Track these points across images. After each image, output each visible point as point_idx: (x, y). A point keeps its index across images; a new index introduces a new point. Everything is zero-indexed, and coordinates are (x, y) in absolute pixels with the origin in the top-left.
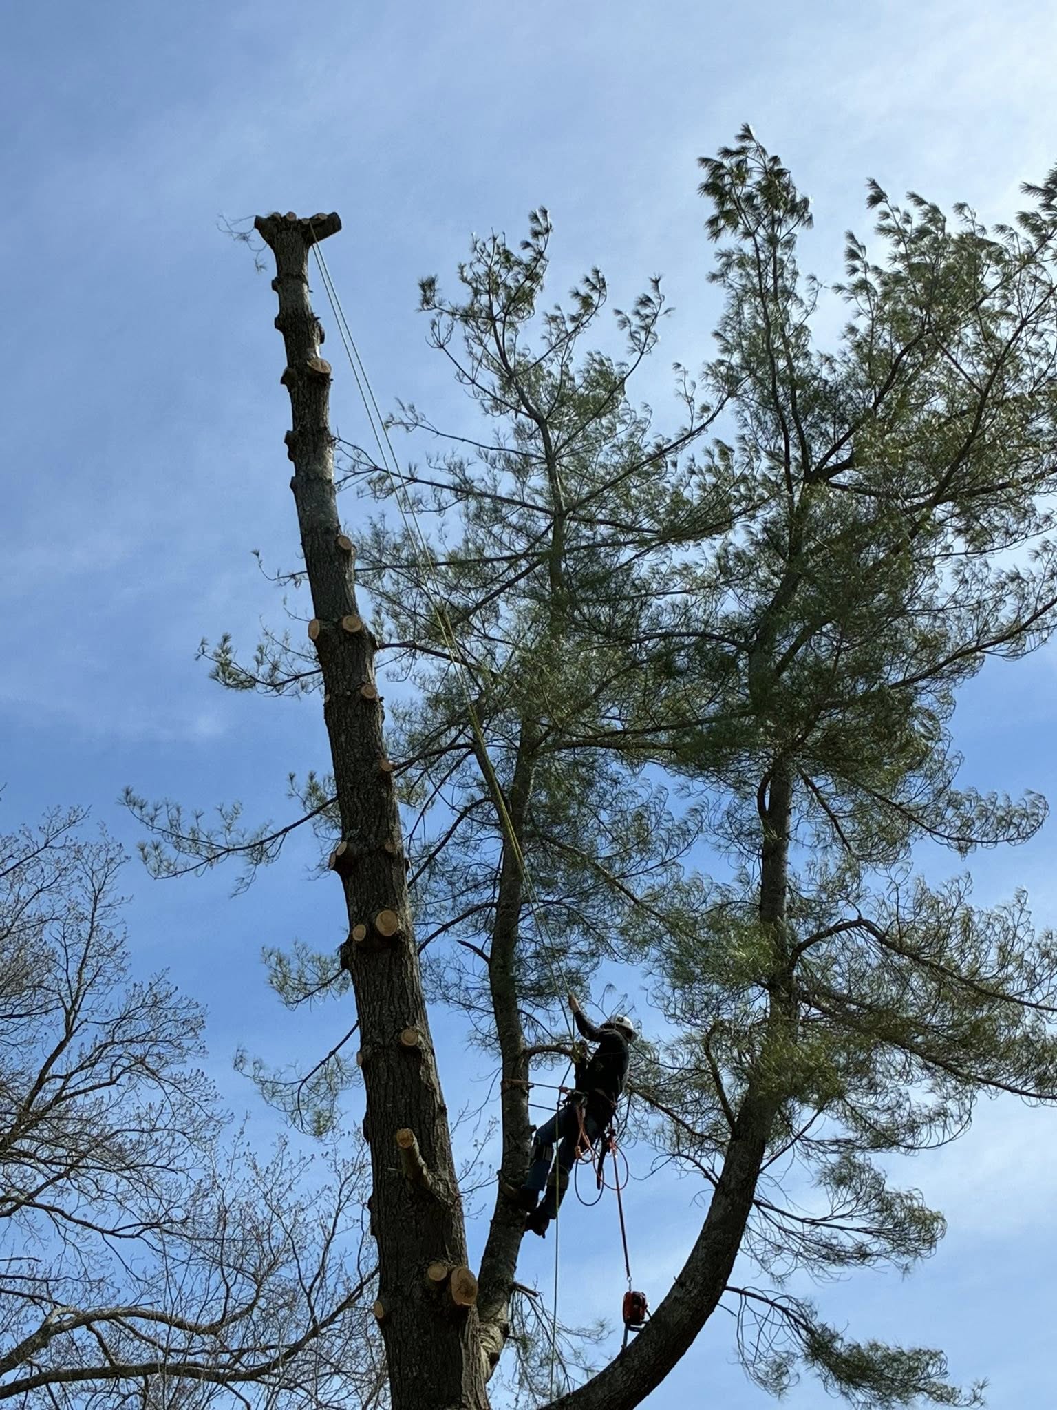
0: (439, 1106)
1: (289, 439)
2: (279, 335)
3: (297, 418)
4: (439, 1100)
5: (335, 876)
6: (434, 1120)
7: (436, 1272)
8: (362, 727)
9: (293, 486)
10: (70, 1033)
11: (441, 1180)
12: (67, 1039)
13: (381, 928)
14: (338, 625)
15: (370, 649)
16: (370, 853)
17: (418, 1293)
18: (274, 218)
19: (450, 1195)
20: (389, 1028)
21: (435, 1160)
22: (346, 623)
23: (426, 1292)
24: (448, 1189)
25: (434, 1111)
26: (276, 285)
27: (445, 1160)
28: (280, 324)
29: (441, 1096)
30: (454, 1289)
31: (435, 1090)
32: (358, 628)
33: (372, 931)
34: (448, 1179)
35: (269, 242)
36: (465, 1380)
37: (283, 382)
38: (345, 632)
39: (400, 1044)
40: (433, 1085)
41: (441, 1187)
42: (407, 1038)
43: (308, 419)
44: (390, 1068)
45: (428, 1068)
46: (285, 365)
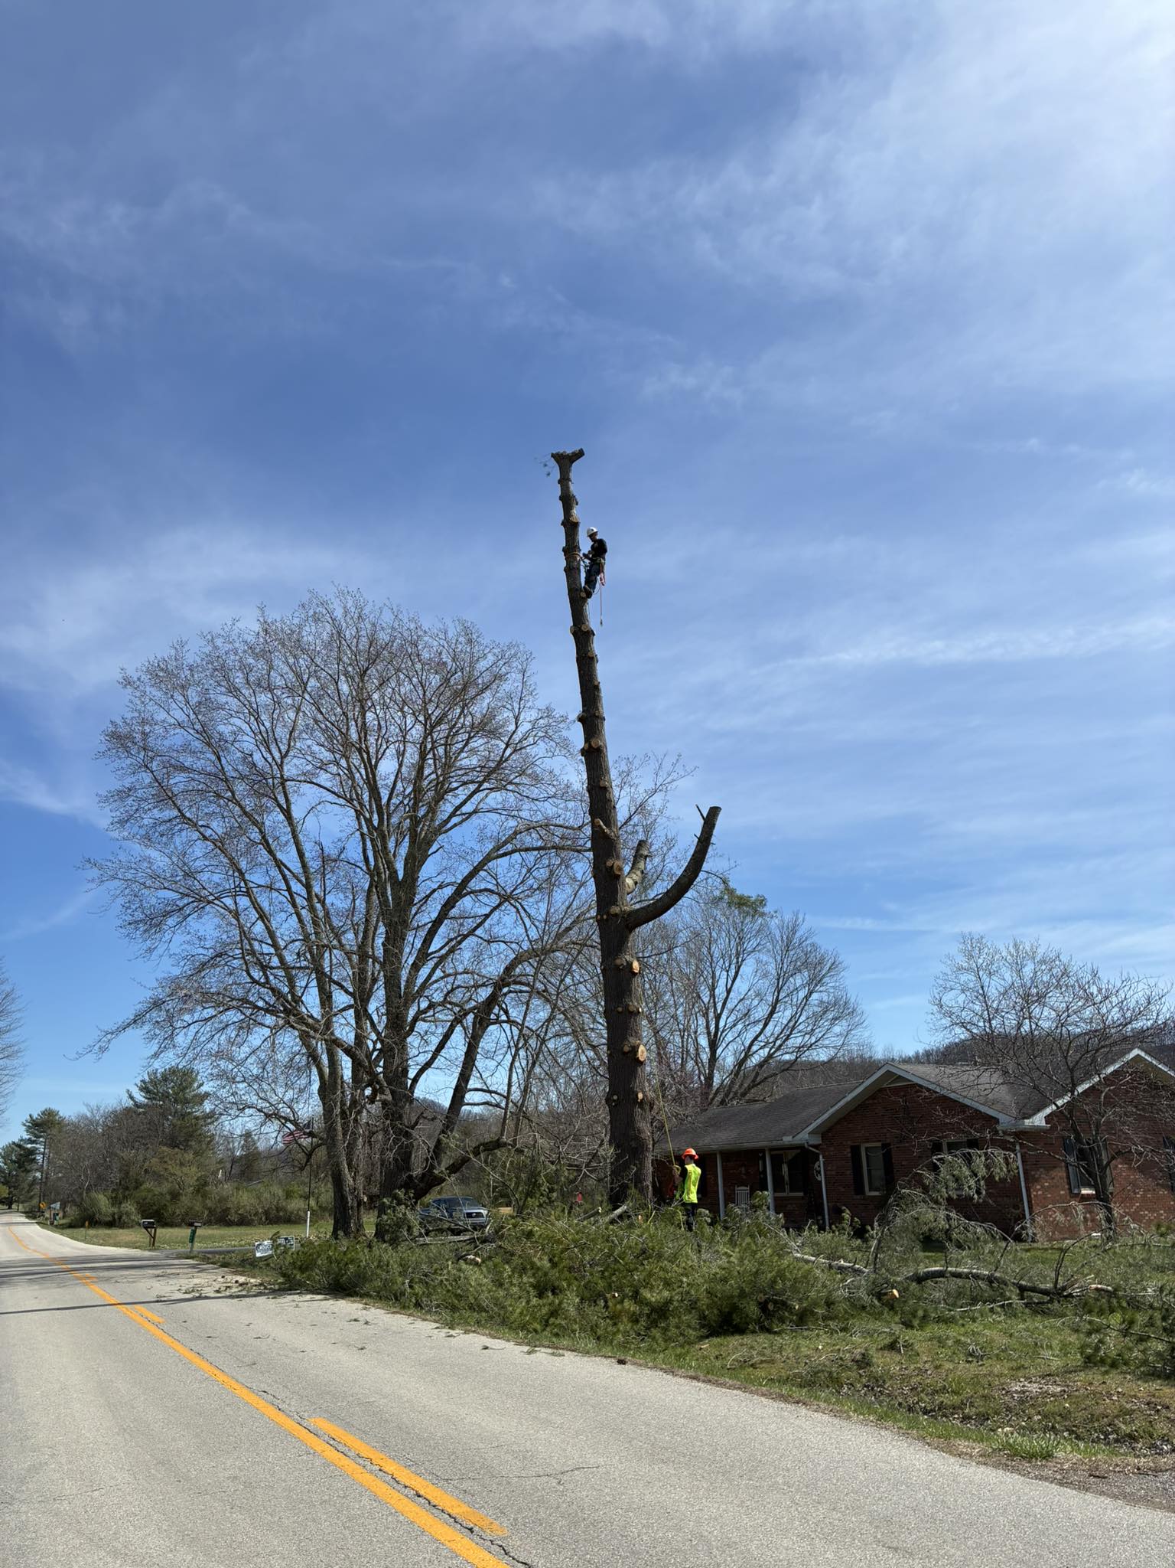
1: (564, 550)
2: (561, 502)
3: (567, 541)
5: (580, 725)
7: (609, 863)
8: (588, 668)
9: (565, 570)
10: (517, 727)
13: (593, 745)
14: (580, 628)
15: (592, 636)
16: (591, 716)
17: (604, 869)
18: (557, 454)
20: (596, 780)
22: (583, 628)
23: (607, 869)
26: (559, 482)
28: (561, 498)
30: (614, 869)
32: (587, 629)
33: (590, 746)
35: (557, 462)
36: (619, 897)
37: (562, 524)
38: (583, 631)
39: (599, 786)
42: (602, 784)
44: (596, 793)
46: (563, 518)
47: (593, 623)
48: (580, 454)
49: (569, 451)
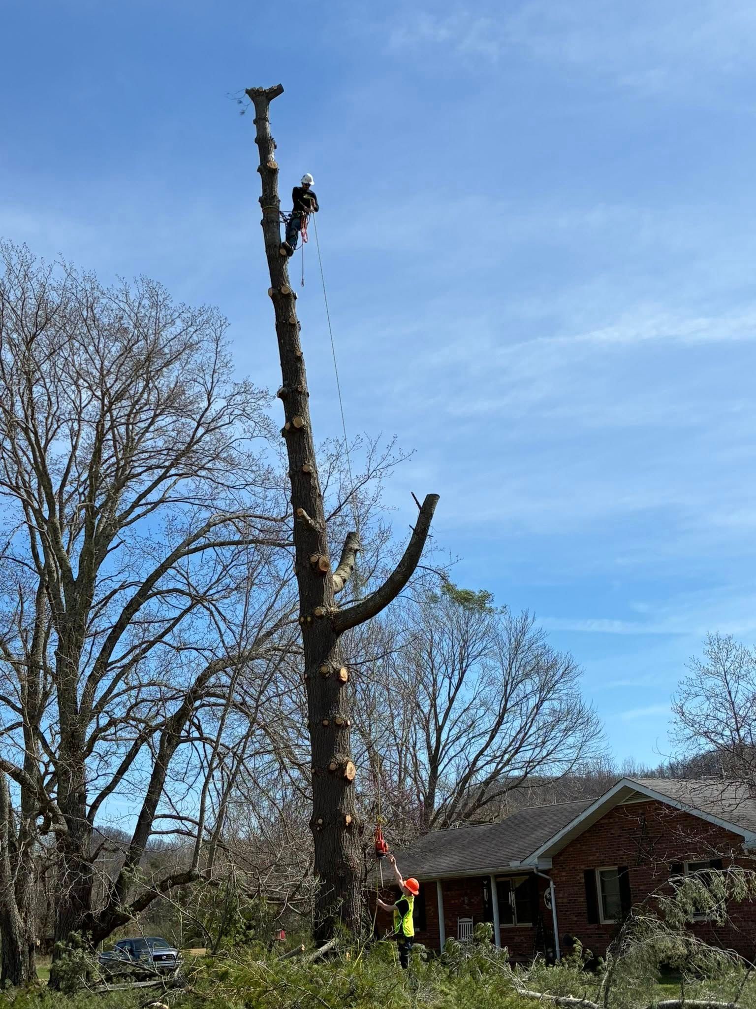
0: (318, 494)
1: (261, 200)
2: (257, 145)
3: (264, 191)
4: (318, 491)
5: (281, 401)
7: (314, 559)
8: (289, 337)
9: (262, 223)
10: (209, 404)
12: (208, 407)
13: (296, 425)
14: (280, 291)
15: (293, 299)
16: (292, 392)
17: (308, 566)
18: (252, 90)
20: (299, 464)
22: (283, 291)
23: (311, 565)
25: (316, 496)
26: (255, 122)
27: (320, 515)
28: (257, 141)
30: (320, 565)
31: (317, 488)
32: (287, 292)
33: (292, 425)
34: (321, 522)
35: (253, 100)
36: (325, 596)
37: (258, 171)
38: (282, 294)
39: (302, 471)
40: (316, 486)
41: (318, 525)
42: (306, 468)
43: (268, 191)
44: (299, 480)
45: (314, 479)
46: (259, 164)
47: (293, 284)
48: (278, 91)
49: (266, 87)
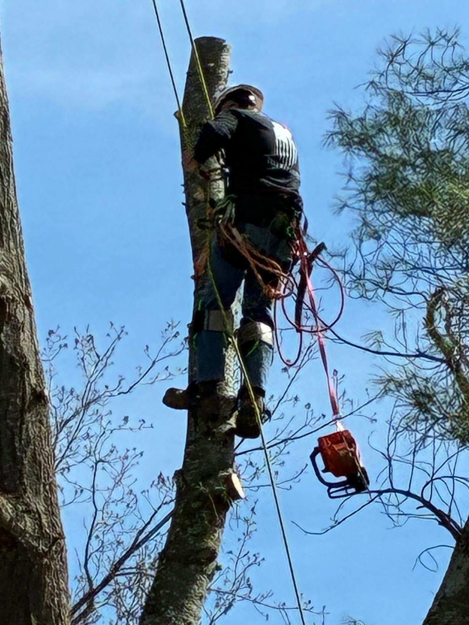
0: (34, 391)
4: (33, 381)
6: (22, 412)
11: (29, 512)
19: (42, 536)
21: (21, 477)
24: (41, 526)
25: (23, 399)
27: (39, 478)
29: (39, 374)
31: (26, 365)
34: (41, 508)
40: (23, 357)
41: (28, 524)
45: (17, 328)
